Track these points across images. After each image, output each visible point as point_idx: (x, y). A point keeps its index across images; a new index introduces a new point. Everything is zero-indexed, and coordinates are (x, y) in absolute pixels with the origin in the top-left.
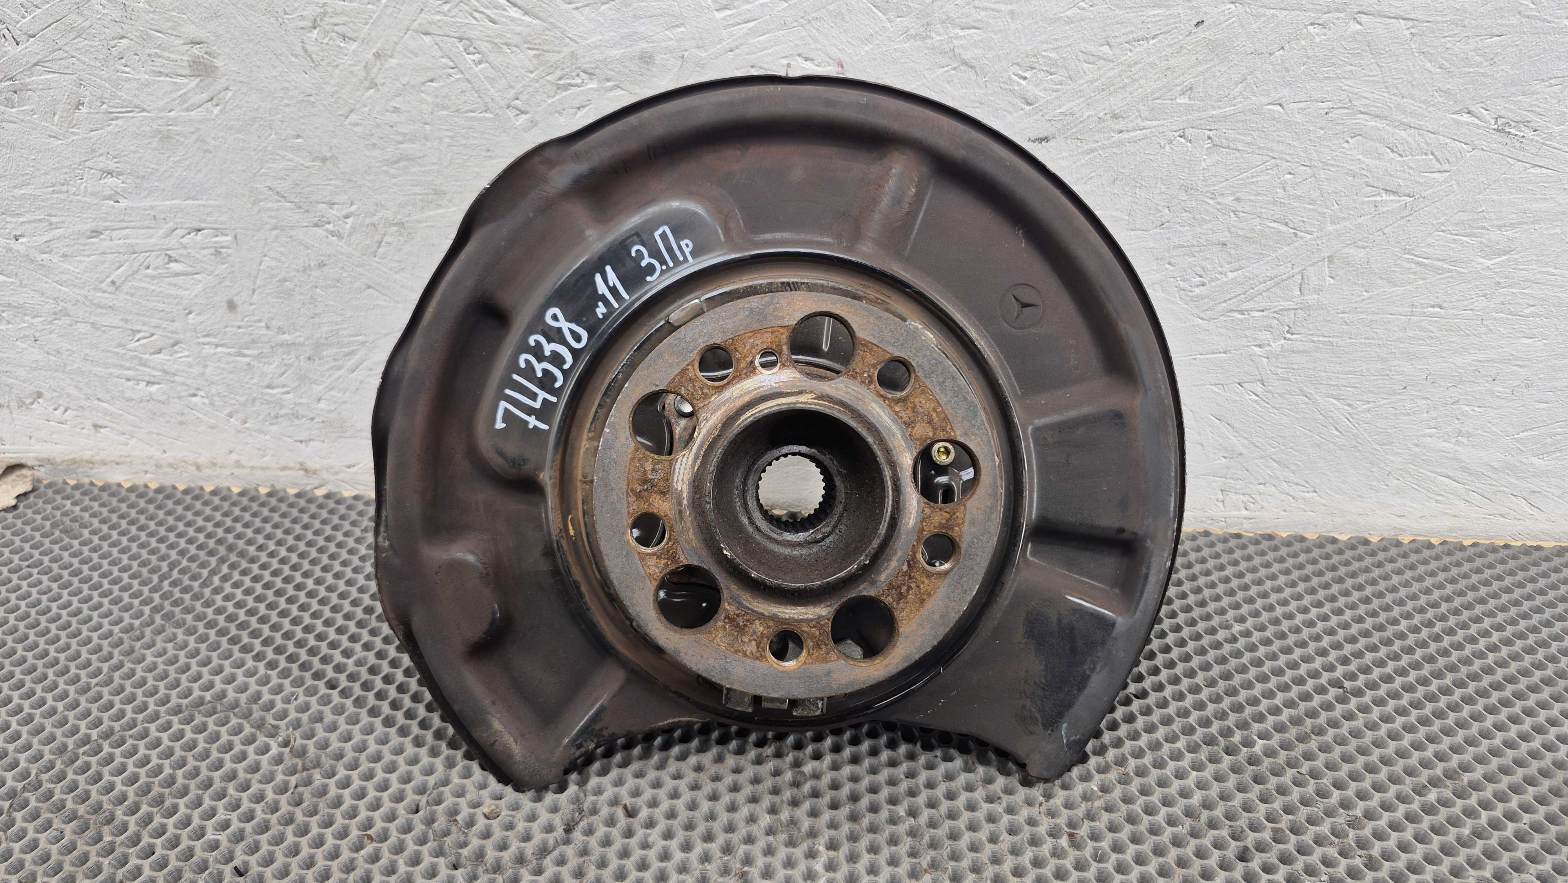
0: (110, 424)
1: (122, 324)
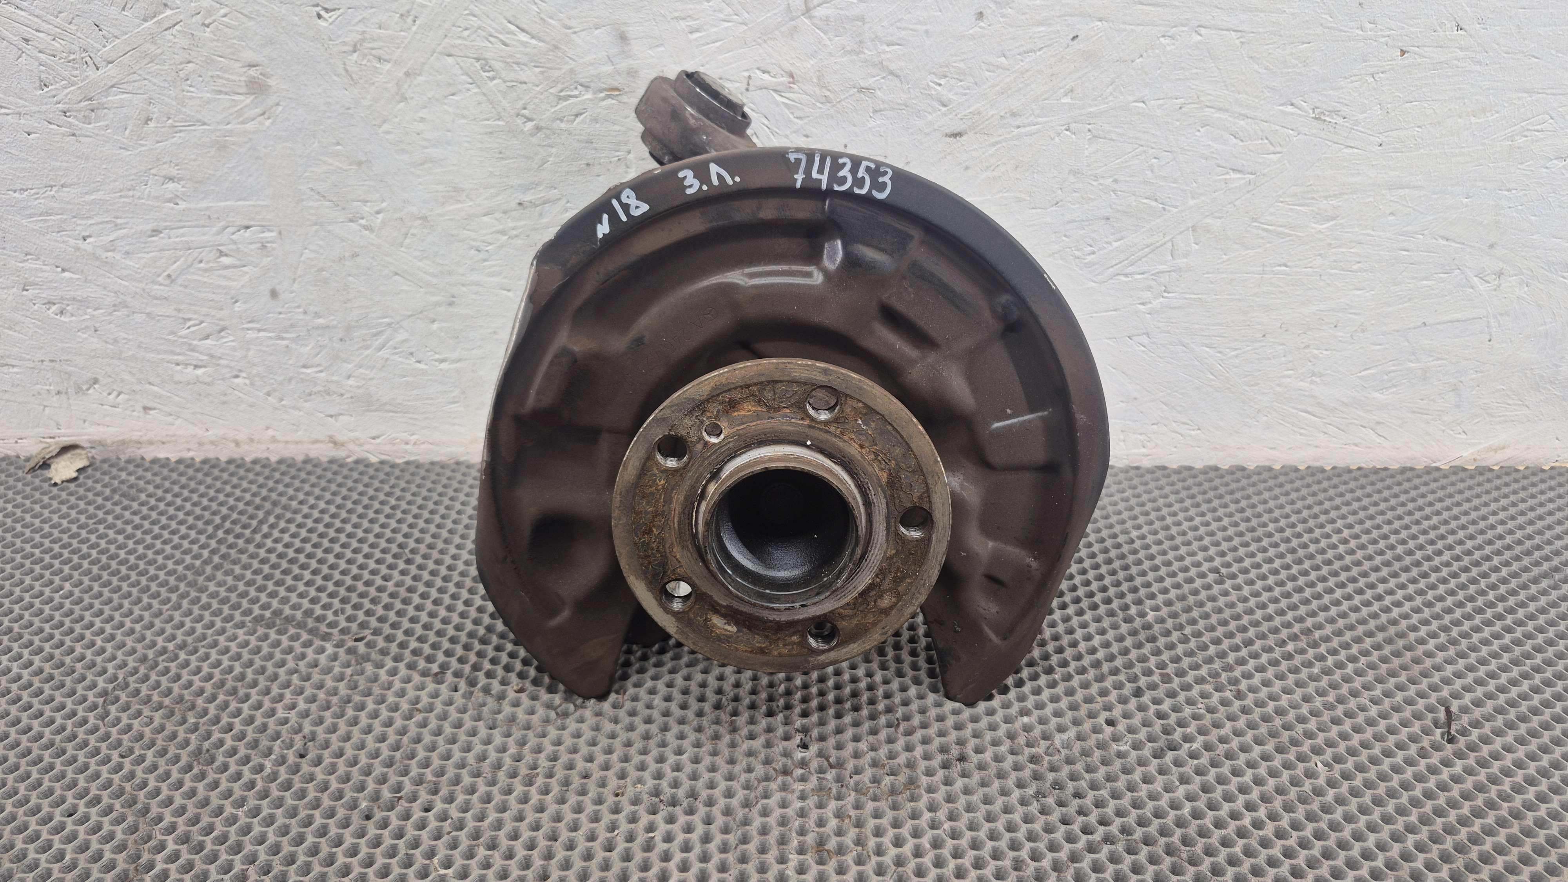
0: (159, 406)
1: (174, 313)
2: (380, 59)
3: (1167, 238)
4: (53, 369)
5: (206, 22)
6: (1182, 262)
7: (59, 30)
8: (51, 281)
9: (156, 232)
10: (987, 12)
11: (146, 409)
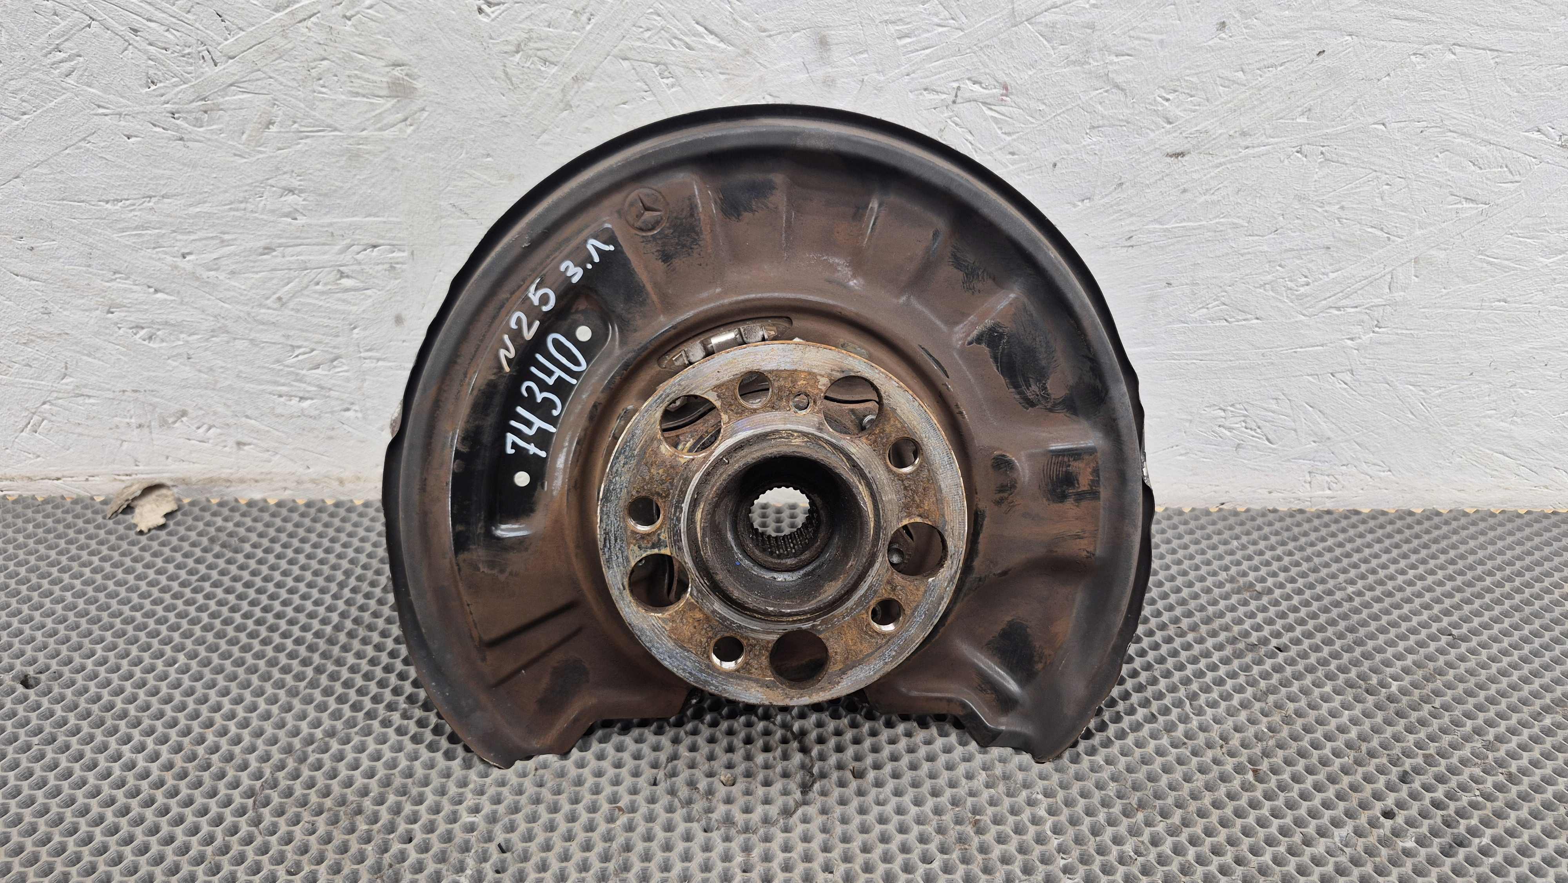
2: (545, 61)
3: (1387, 270)
4: (136, 399)
5: (348, 14)
6: (1398, 295)
7: (174, 20)
8: (141, 303)
9: (268, 249)
10: (1230, 22)
11: (239, 444)
